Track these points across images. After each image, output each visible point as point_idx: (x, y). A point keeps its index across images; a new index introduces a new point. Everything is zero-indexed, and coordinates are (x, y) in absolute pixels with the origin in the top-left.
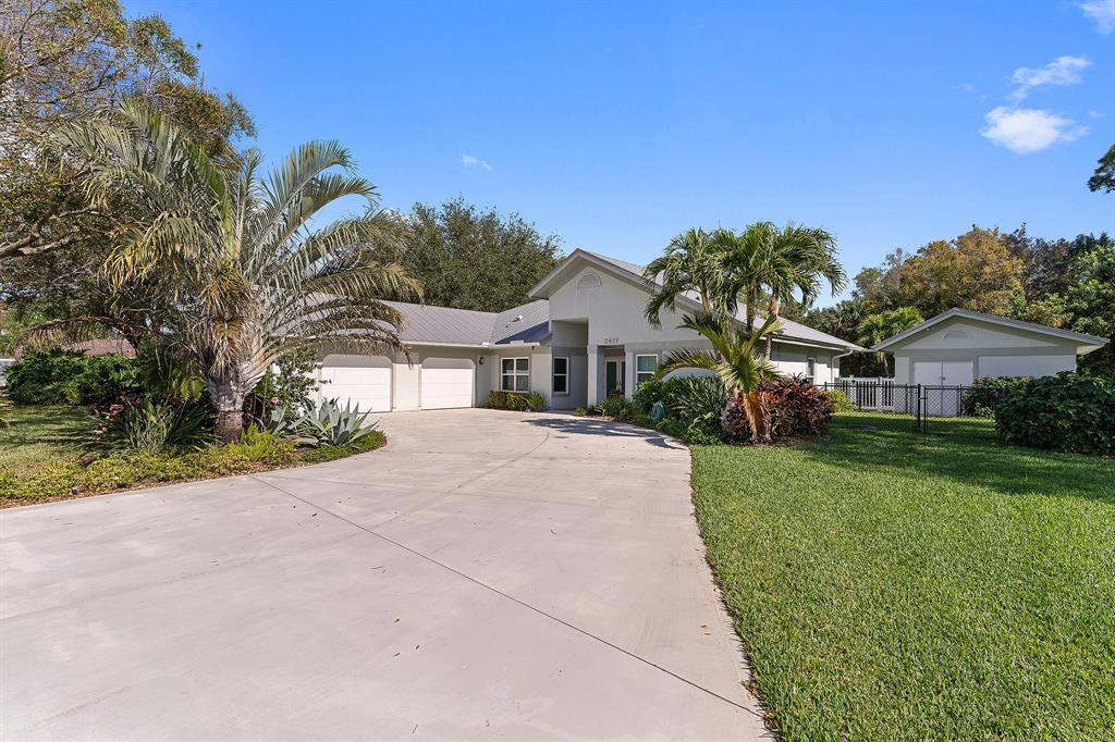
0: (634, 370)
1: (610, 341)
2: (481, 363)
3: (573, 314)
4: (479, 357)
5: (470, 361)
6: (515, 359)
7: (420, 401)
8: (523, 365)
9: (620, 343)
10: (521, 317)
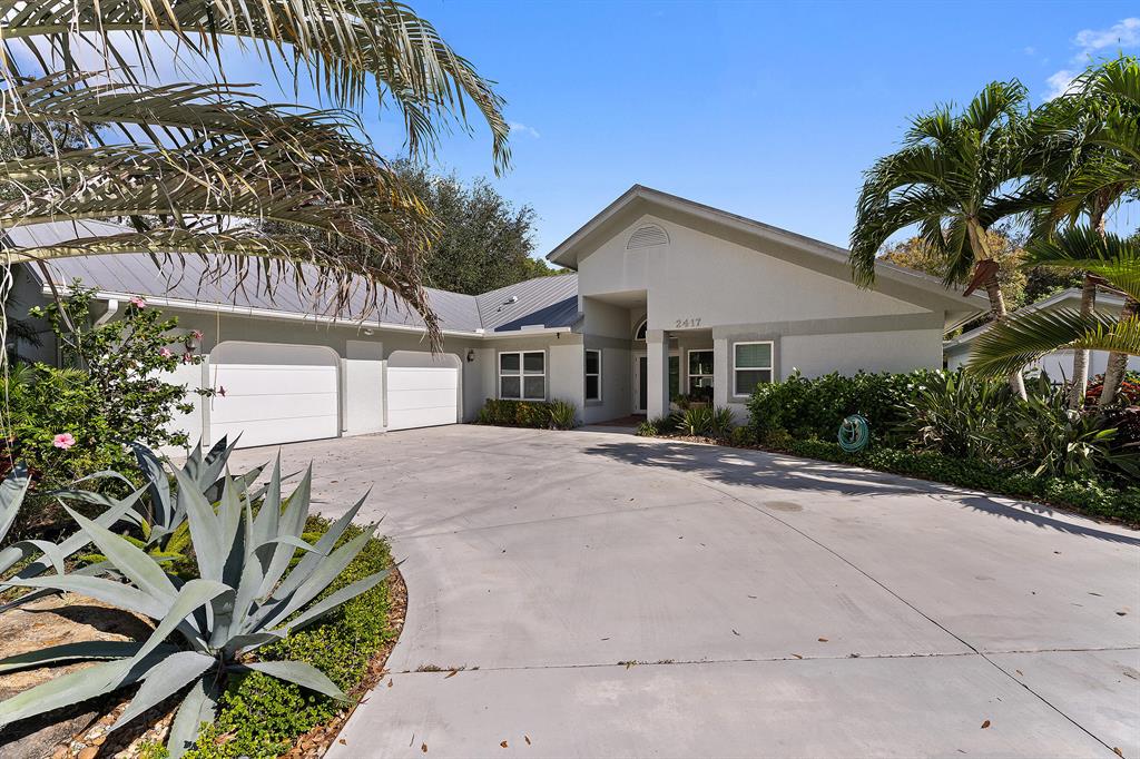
0: (730, 365)
1: (686, 323)
2: (469, 359)
3: (619, 286)
4: (469, 349)
5: (455, 357)
6: (522, 353)
7: (385, 419)
8: (535, 361)
9: (704, 325)
10: (515, 298)
